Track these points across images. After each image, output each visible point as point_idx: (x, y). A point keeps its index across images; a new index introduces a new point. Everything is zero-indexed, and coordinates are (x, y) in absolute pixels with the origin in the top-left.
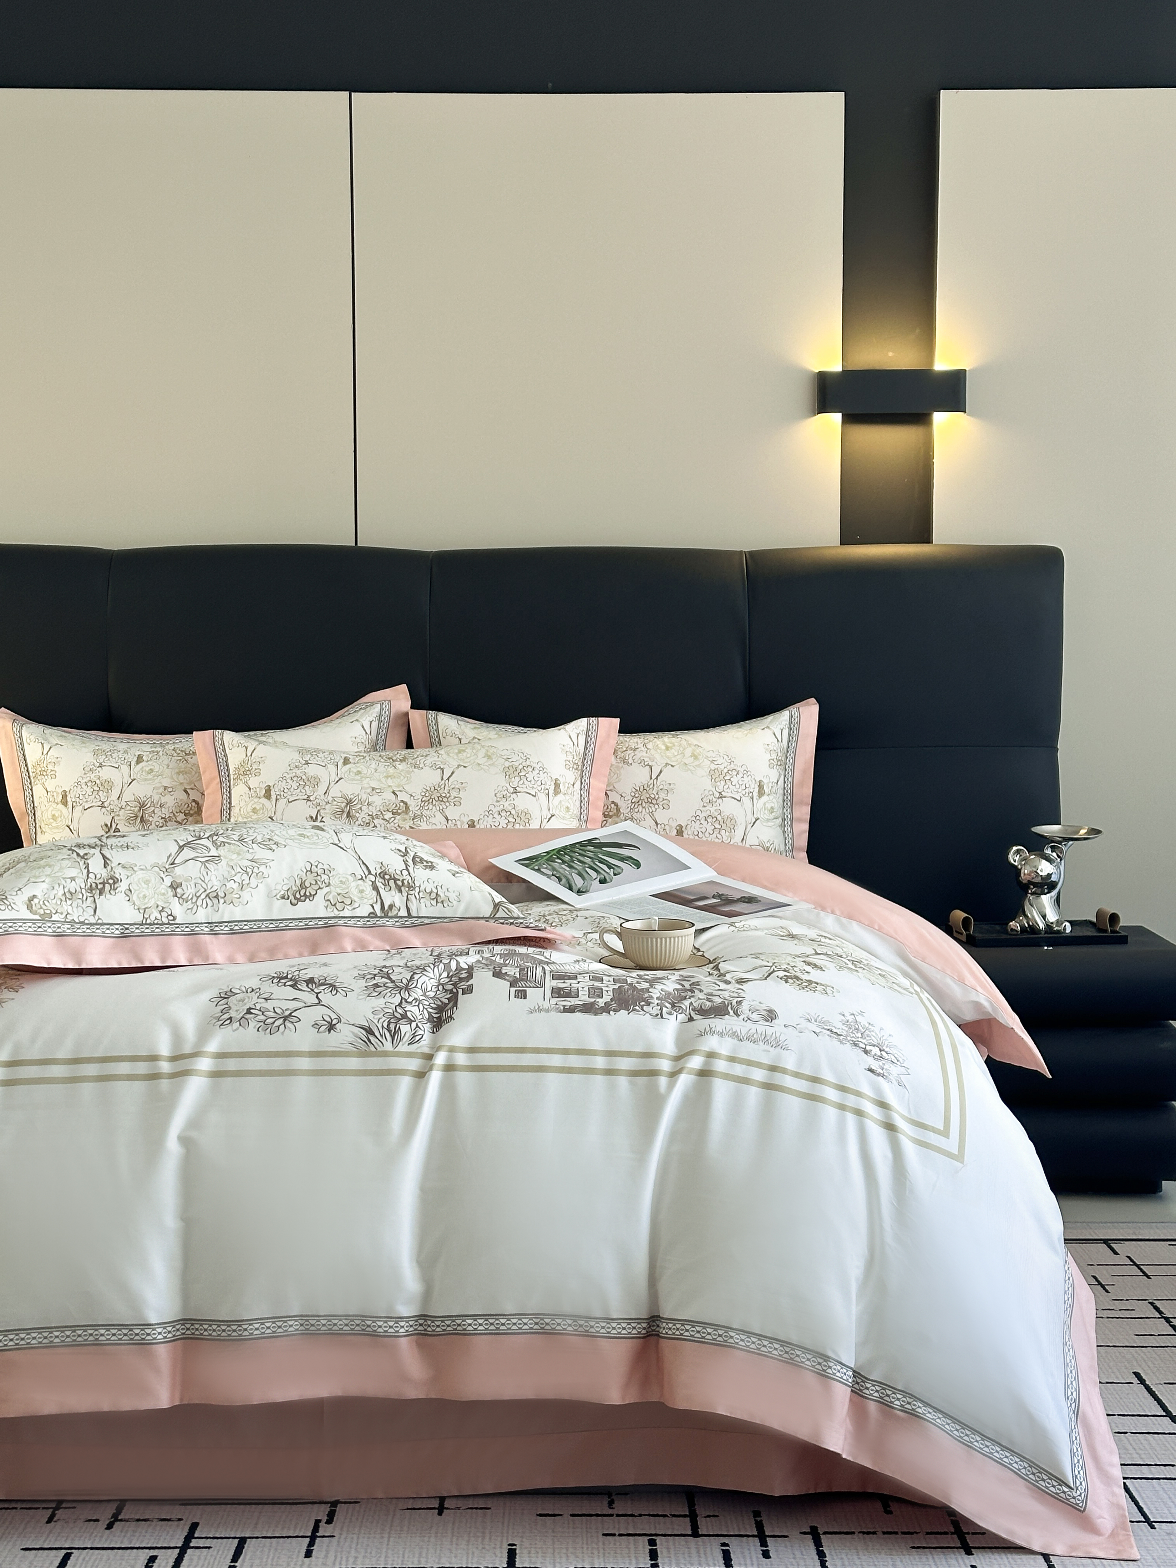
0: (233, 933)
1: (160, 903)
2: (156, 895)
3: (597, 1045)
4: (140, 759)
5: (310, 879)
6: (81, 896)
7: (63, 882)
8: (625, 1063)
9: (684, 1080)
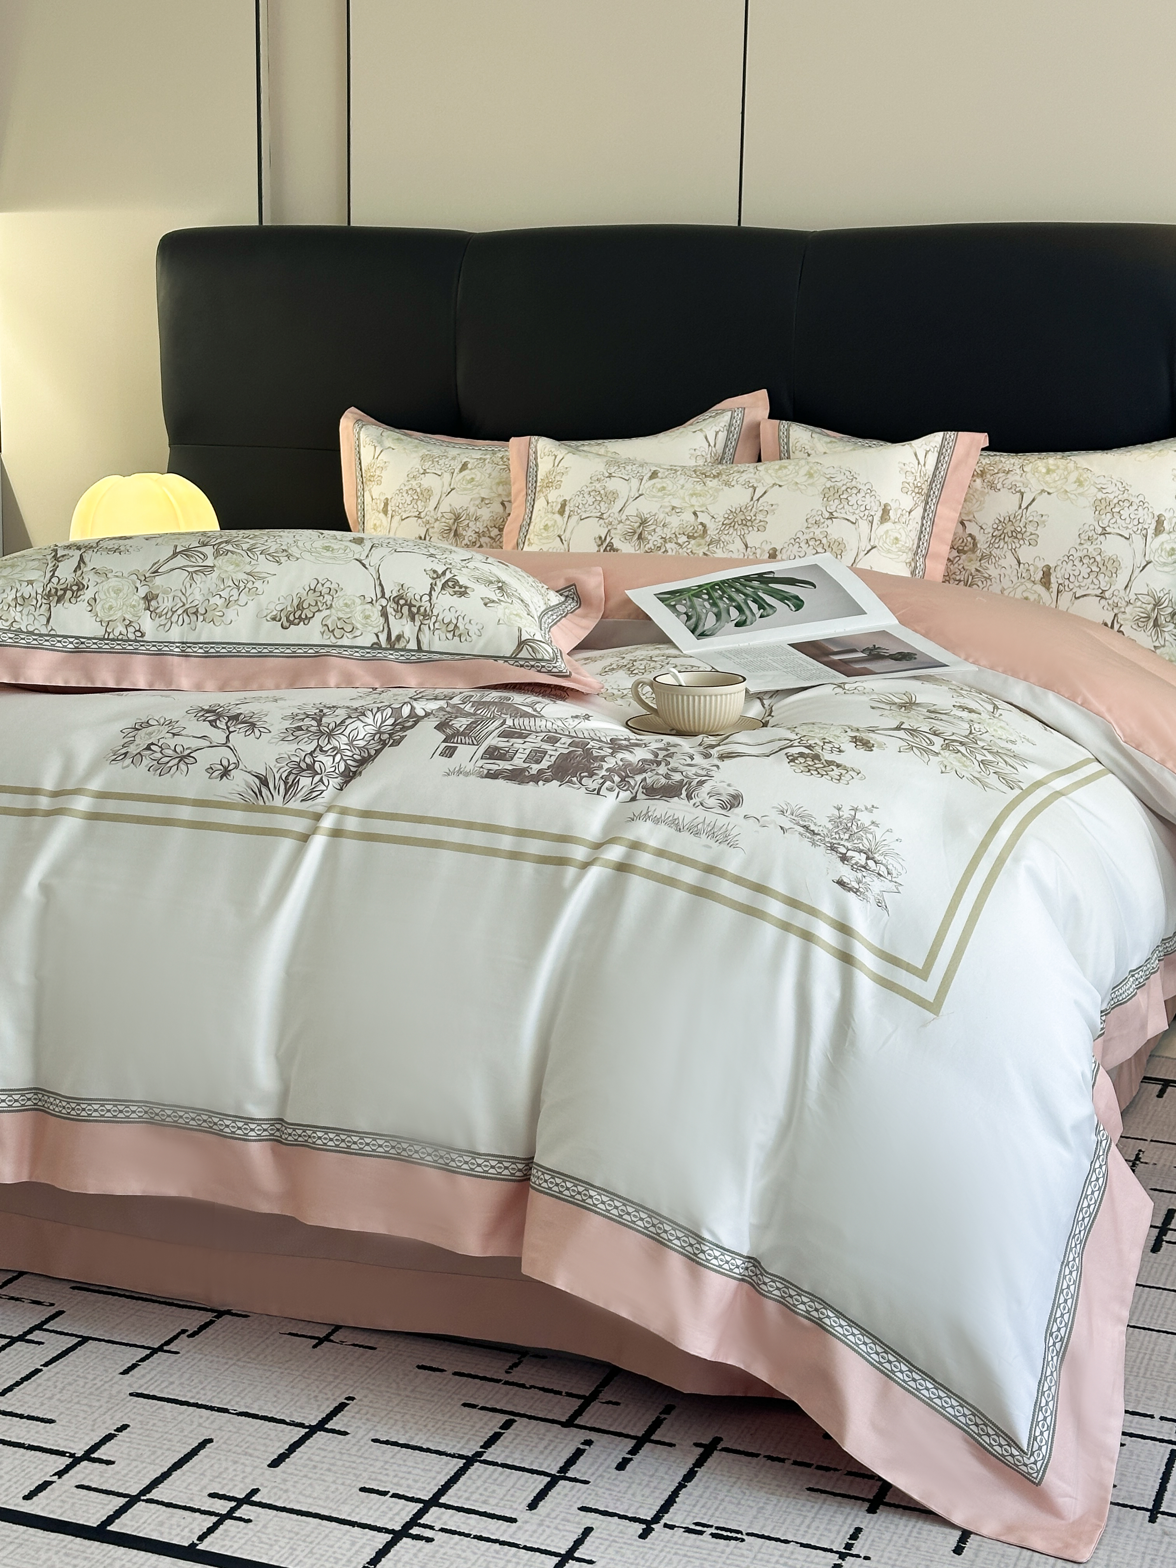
0: (207, 656)
1: (127, 616)
2: (125, 607)
3: (509, 821)
4: (464, 467)
5: (311, 599)
6: (34, 602)
7: (18, 586)
8: (534, 847)
9: (595, 873)
